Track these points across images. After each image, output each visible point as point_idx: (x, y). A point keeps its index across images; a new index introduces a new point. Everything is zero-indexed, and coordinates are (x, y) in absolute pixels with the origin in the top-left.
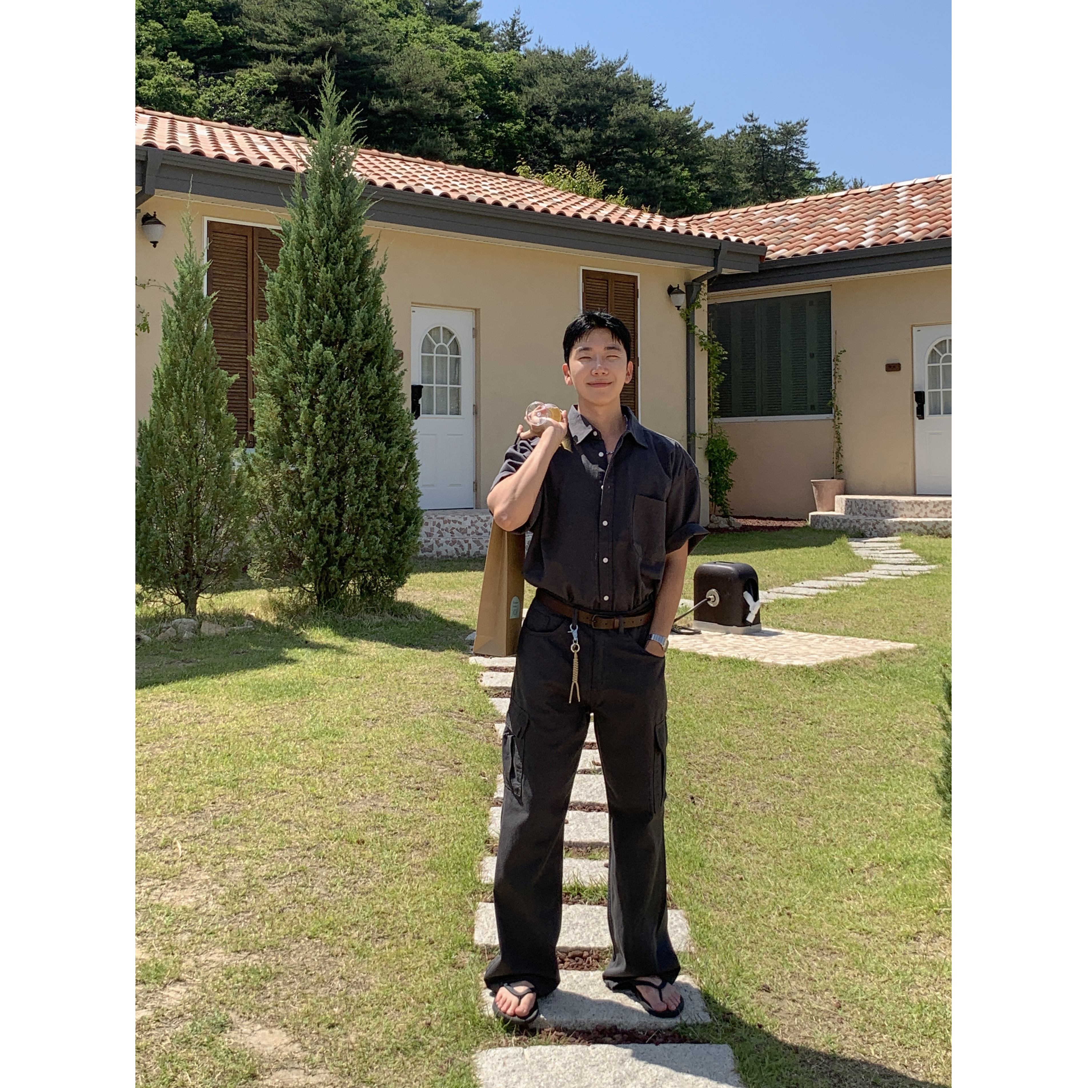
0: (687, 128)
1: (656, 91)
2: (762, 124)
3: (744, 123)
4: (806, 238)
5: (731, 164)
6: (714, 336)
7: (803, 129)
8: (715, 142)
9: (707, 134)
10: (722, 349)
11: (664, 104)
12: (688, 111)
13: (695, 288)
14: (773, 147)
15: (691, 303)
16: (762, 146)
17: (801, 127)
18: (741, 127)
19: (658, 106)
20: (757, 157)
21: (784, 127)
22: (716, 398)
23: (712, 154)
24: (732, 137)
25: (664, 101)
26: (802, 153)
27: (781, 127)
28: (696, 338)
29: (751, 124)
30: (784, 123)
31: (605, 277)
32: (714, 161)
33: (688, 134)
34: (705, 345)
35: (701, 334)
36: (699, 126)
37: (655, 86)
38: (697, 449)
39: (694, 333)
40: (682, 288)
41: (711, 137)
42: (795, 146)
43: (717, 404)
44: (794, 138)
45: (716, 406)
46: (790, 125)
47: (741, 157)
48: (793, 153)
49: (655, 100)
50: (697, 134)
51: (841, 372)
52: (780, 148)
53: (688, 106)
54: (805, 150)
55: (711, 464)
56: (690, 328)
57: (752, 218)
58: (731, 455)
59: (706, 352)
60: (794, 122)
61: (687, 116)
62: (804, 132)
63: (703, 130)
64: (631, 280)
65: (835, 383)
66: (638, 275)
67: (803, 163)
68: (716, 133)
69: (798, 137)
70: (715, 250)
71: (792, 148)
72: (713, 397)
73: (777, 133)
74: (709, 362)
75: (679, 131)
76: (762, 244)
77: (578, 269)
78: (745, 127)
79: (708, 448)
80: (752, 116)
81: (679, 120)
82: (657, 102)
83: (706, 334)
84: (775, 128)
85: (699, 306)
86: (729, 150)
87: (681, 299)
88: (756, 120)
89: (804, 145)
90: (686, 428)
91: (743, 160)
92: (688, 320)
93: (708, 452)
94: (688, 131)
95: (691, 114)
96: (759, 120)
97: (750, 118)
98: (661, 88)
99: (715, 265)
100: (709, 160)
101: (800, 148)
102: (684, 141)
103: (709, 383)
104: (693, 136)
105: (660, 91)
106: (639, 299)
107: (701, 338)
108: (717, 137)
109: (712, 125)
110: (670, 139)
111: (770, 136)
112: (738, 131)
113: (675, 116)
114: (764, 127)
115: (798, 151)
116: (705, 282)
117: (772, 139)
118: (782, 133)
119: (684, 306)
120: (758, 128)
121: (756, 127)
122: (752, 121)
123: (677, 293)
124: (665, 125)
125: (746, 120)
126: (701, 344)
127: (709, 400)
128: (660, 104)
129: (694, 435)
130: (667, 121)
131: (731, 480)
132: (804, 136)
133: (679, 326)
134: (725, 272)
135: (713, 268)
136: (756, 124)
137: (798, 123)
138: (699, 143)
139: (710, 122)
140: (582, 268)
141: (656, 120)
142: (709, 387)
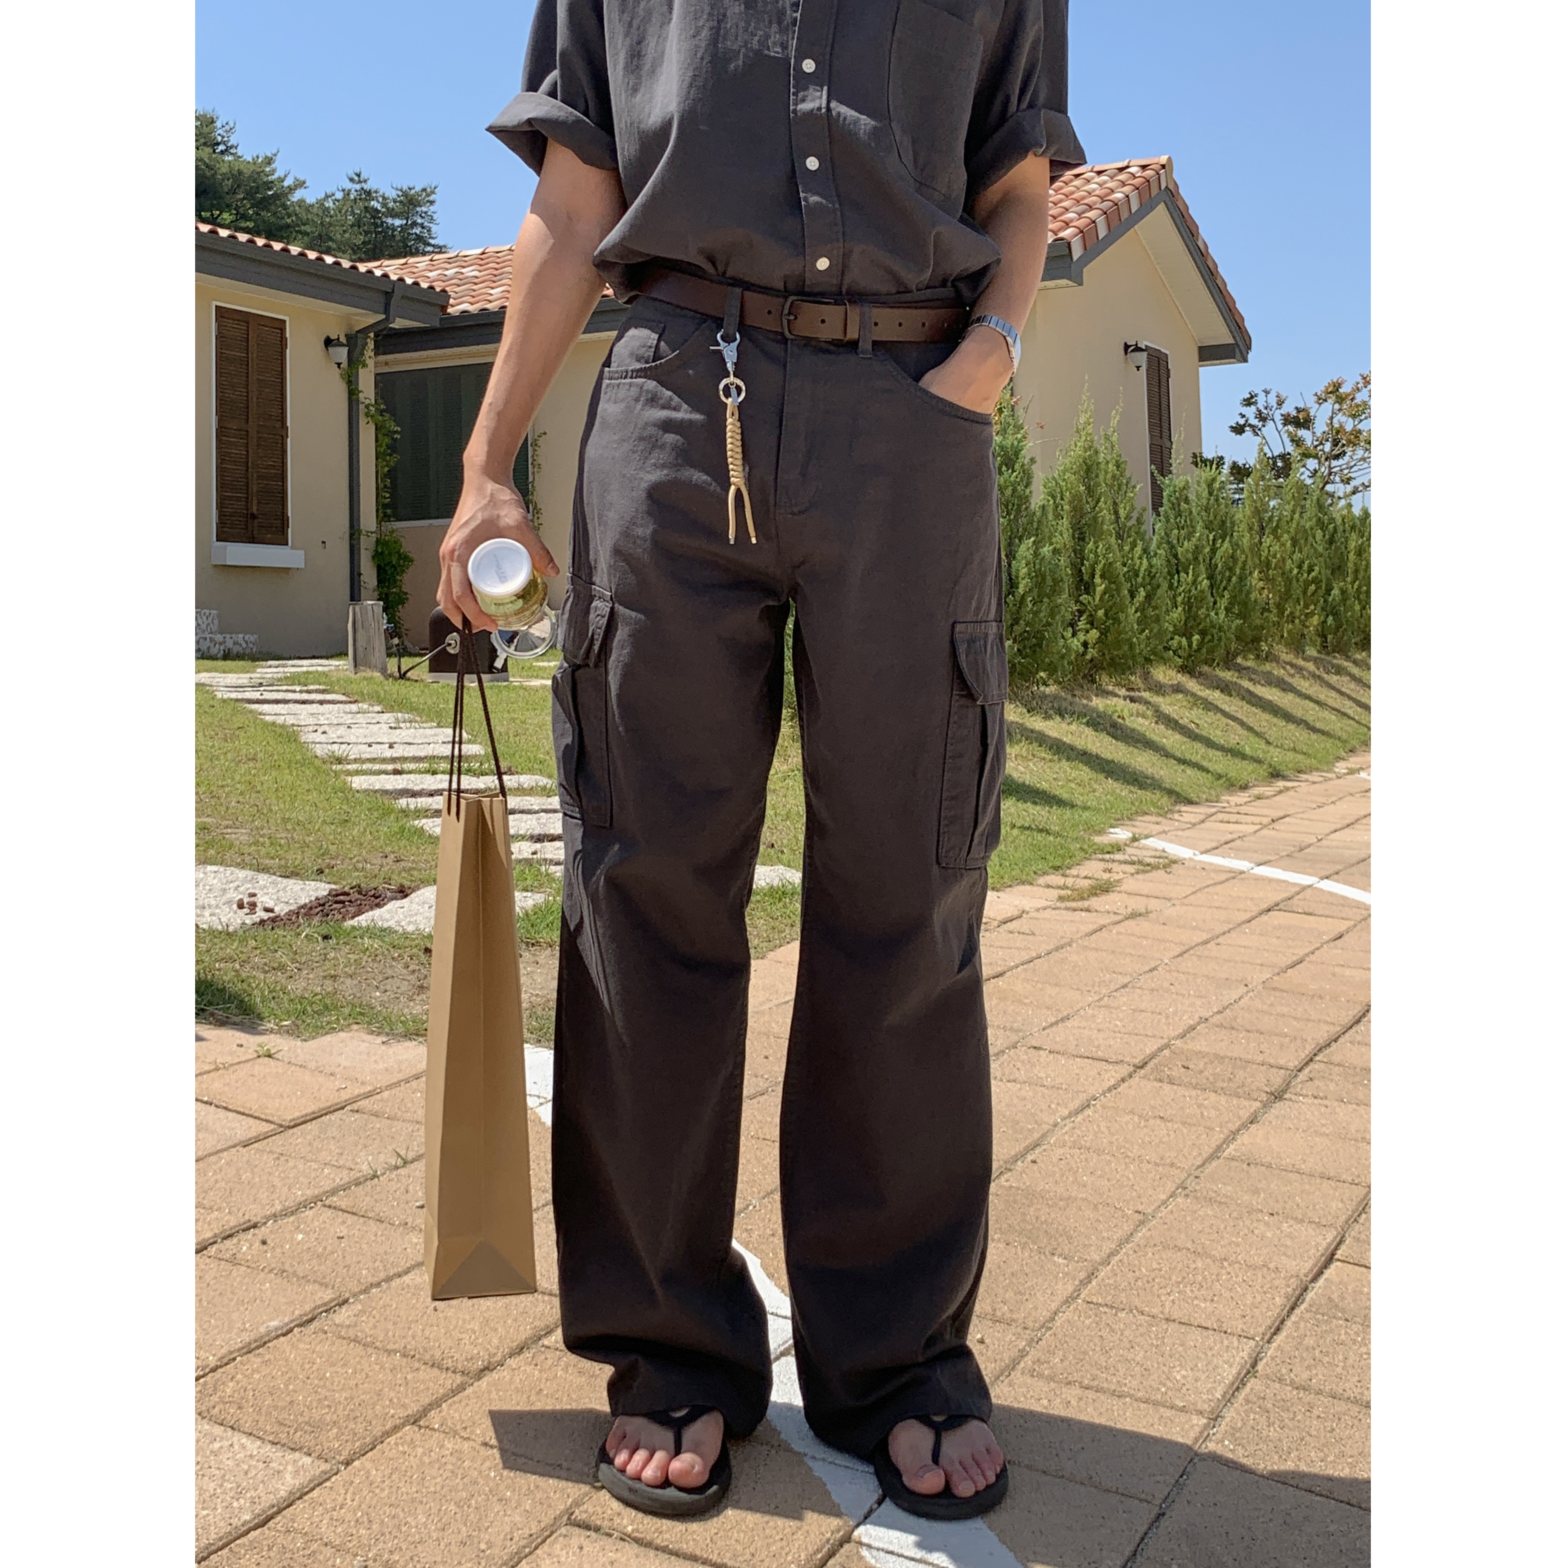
0: (269, 185)
1: (220, 131)
2: (374, 188)
3: (348, 185)
4: (492, 292)
5: (331, 239)
6: (382, 407)
7: (431, 198)
8: (308, 208)
9: (296, 196)
10: (393, 423)
11: (233, 151)
12: (269, 161)
13: (360, 342)
14: (390, 221)
15: (354, 361)
16: (374, 217)
17: (428, 195)
18: (343, 190)
19: (222, 152)
20: (366, 233)
21: (405, 194)
22: (385, 486)
23: (304, 225)
24: (329, 204)
25: (231, 147)
26: (429, 231)
27: (400, 193)
28: (361, 407)
29: (358, 187)
30: (405, 188)
31: (245, 318)
32: (308, 234)
33: (270, 193)
34: (372, 416)
35: (367, 402)
36: (286, 184)
37: (218, 124)
38: (363, 551)
39: (358, 401)
40: (343, 340)
41: (302, 202)
42: (419, 221)
43: (388, 495)
44: (418, 209)
45: (385, 498)
46: (413, 192)
47: (344, 231)
48: (417, 230)
49: (218, 144)
50: (283, 195)
51: (540, 460)
52: (398, 222)
53: (269, 155)
54: (434, 228)
55: (381, 571)
56: (353, 393)
57: (415, 270)
58: (407, 559)
59: (374, 427)
60: (418, 189)
61: (268, 169)
62: (432, 203)
63: (291, 189)
64: (278, 325)
65: (533, 473)
66: (286, 318)
67: (429, 244)
68: (309, 195)
69: (424, 209)
70: (387, 293)
71: (415, 224)
72: (381, 486)
73: (395, 201)
74: (377, 441)
75: (257, 190)
76: (444, 291)
77: (210, 306)
78: (350, 190)
79: (376, 551)
80: (359, 175)
81: (258, 173)
82: (222, 147)
83: (373, 402)
84: (392, 194)
85: (365, 365)
86: (328, 220)
87: (342, 354)
88: (365, 181)
89: (432, 220)
90: (348, 525)
91: (347, 235)
92: (349, 383)
93: (377, 556)
94: (270, 189)
95: (273, 166)
96: (369, 182)
97: (356, 178)
98: (227, 127)
99: (386, 311)
100: (299, 232)
101: (426, 224)
102: (264, 204)
103: (377, 466)
104: (276, 196)
105: (226, 131)
106: (288, 351)
107: (367, 407)
108: (310, 200)
109: (304, 182)
110: (244, 199)
111: (384, 205)
112: (339, 195)
113: (252, 168)
114: (376, 192)
115: (423, 228)
116: (372, 335)
117: (388, 209)
118: (401, 202)
119: (345, 365)
120: (369, 193)
121: (365, 191)
122: (360, 182)
123: (336, 345)
124: (237, 177)
125: (352, 180)
126: (367, 415)
127: (377, 489)
128: (226, 150)
129: (360, 532)
130: (240, 172)
131: (406, 594)
132: (432, 208)
133: (341, 389)
134: (399, 324)
135: (384, 317)
136: (366, 187)
137: (424, 190)
138: (285, 207)
139: (302, 179)
140: (215, 303)
141: (224, 169)
142: (377, 472)
